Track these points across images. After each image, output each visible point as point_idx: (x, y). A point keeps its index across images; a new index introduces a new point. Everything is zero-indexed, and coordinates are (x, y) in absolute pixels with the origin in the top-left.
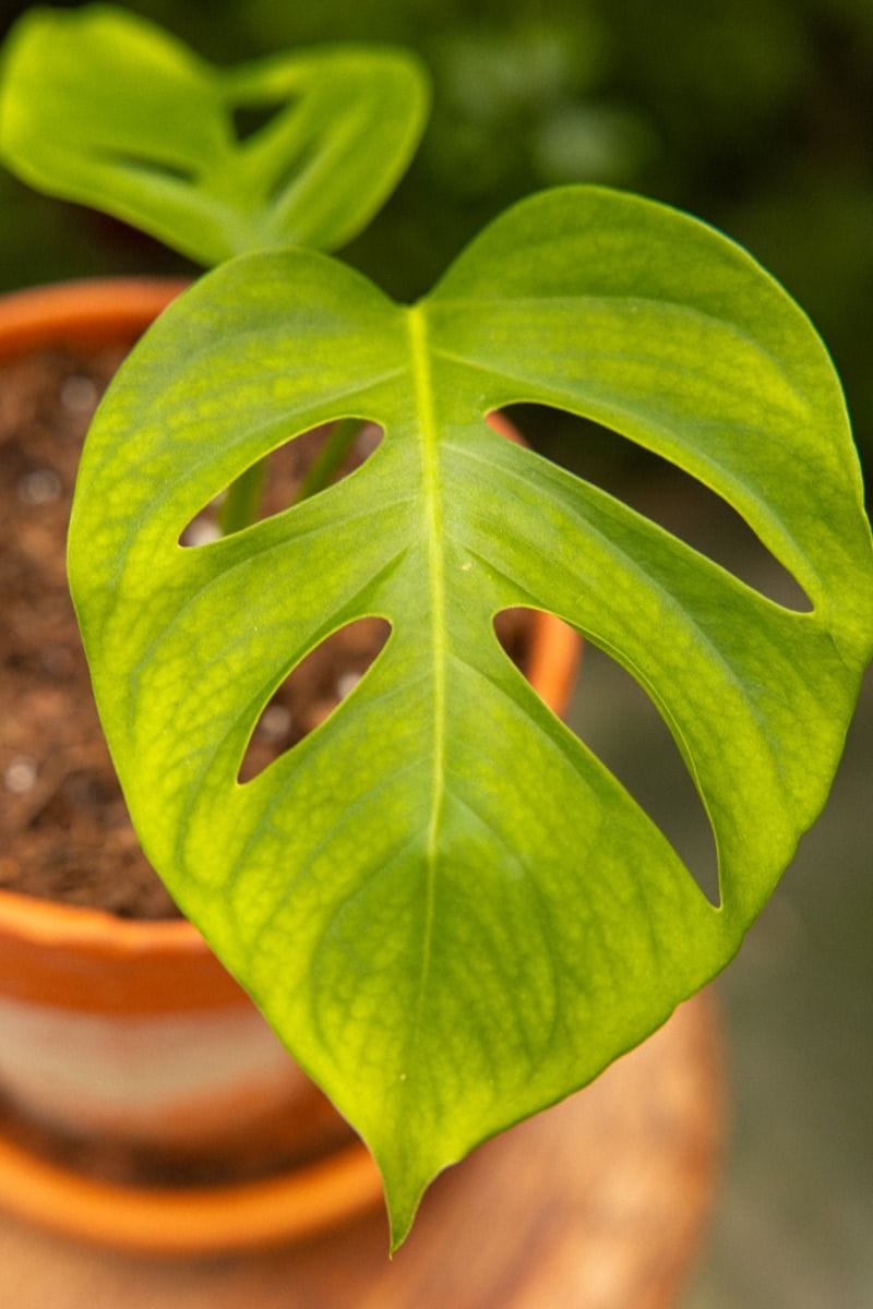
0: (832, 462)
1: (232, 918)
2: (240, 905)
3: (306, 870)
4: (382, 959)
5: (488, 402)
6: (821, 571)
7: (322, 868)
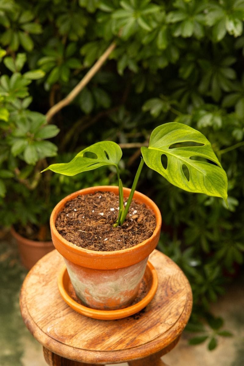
0: (196, 133)
1: (199, 190)
2: (199, 189)
3: (199, 183)
4: (210, 185)
5: (167, 148)
6: (202, 142)
7: (200, 182)
